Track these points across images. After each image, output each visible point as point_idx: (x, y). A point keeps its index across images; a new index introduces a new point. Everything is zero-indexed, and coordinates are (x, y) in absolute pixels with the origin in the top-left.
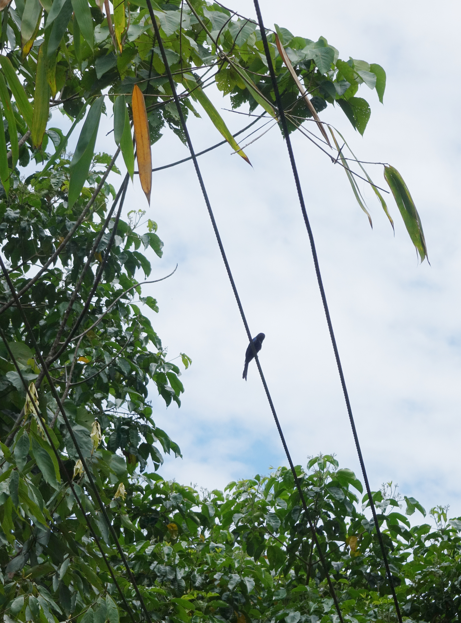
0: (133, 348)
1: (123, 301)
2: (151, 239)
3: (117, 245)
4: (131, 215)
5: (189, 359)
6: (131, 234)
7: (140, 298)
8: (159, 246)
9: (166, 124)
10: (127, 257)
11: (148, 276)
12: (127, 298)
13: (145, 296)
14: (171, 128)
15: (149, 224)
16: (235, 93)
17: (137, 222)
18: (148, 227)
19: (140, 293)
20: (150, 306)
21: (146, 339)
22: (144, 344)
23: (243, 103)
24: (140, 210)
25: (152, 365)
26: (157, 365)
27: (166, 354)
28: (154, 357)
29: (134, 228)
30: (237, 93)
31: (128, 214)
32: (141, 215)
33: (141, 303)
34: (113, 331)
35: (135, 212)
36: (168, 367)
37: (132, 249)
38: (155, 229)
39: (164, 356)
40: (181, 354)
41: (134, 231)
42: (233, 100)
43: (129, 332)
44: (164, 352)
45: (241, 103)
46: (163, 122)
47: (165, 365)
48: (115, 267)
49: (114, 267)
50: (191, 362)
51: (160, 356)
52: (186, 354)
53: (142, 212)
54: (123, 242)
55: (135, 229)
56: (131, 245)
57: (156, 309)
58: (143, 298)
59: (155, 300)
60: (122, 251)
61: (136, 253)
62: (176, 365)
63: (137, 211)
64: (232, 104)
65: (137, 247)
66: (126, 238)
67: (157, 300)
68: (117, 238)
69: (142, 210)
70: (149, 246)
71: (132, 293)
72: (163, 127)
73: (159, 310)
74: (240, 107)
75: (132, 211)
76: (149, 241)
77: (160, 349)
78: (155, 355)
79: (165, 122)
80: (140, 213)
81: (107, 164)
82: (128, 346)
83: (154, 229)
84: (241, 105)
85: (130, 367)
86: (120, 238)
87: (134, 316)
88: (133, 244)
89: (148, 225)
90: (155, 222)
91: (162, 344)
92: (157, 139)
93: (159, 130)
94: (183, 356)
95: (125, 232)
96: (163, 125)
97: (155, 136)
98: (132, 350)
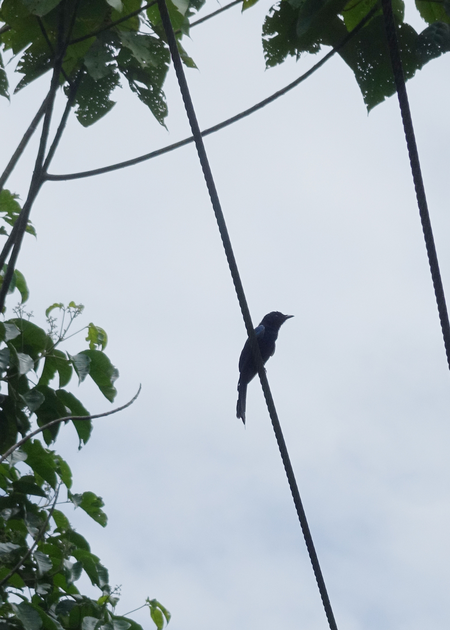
0: (49, 586)
1: (33, 499)
2: (92, 364)
3: (22, 372)
4: (52, 313)
5: (164, 611)
6: (51, 353)
7: (70, 496)
8: (109, 376)
9: (123, 80)
10: (41, 398)
11: (85, 442)
12: (42, 494)
13: (80, 492)
14: (134, 90)
15: (90, 333)
16: (273, 33)
17: (65, 327)
18: (87, 339)
19: (68, 483)
20: (88, 513)
21: (77, 569)
22: (73, 577)
23: (289, 56)
24: (72, 304)
25: (87, 622)
26: (97, 620)
27: (117, 599)
28: (93, 607)
29: (60, 340)
30: (276, 34)
31: (48, 311)
32: (73, 314)
33: (72, 505)
34: (10, 551)
35: (61, 306)
36: (121, 625)
37: (54, 384)
38: (103, 343)
39: (114, 604)
40: (148, 600)
41: (57, 348)
42: (268, 48)
43: (42, 554)
44: (113, 596)
45: (285, 56)
46: (117, 76)
47: (115, 621)
48: (18, 420)
49: (16, 420)
50: (168, 618)
51: (105, 606)
52: (158, 600)
53: (75, 307)
54: (35, 369)
55: (61, 343)
56: (52, 377)
57: (102, 520)
58: (76, 495)
59: (99, 499)
60: (31, 386)
61: (61, 393)
62: (138, 622)
63: (66, 305)
64: (266, 56)
65: (64, 380)
66: (42, 361)
67: (103, 500)
68: (24, 360)
69: (77, 304)
70: (88, 377)
71: (53, 484)
72: (117, 87)
73: (108, 522)
74: (282, 64)
75: (55, 305)
76: (88, 367)
77: (106, 588)
78: (94, 604)
79: (122, 75)
80: (72, 309)
81: (7, 213)
82: (40, 584)
83: (100, 343)
84: (284, 59)
85: (41, 622)
86: (29, 358)
87: (55, 531)
88: (57, 375)
89: (87, 336)
90: (102, 330)
91: (110, 578)
92: (102, 112)
93: (108, 93)
94: (153, 604)
95: (40, 349)
96: (117, 83)
97: (99, 104)
98: (47, 590)
